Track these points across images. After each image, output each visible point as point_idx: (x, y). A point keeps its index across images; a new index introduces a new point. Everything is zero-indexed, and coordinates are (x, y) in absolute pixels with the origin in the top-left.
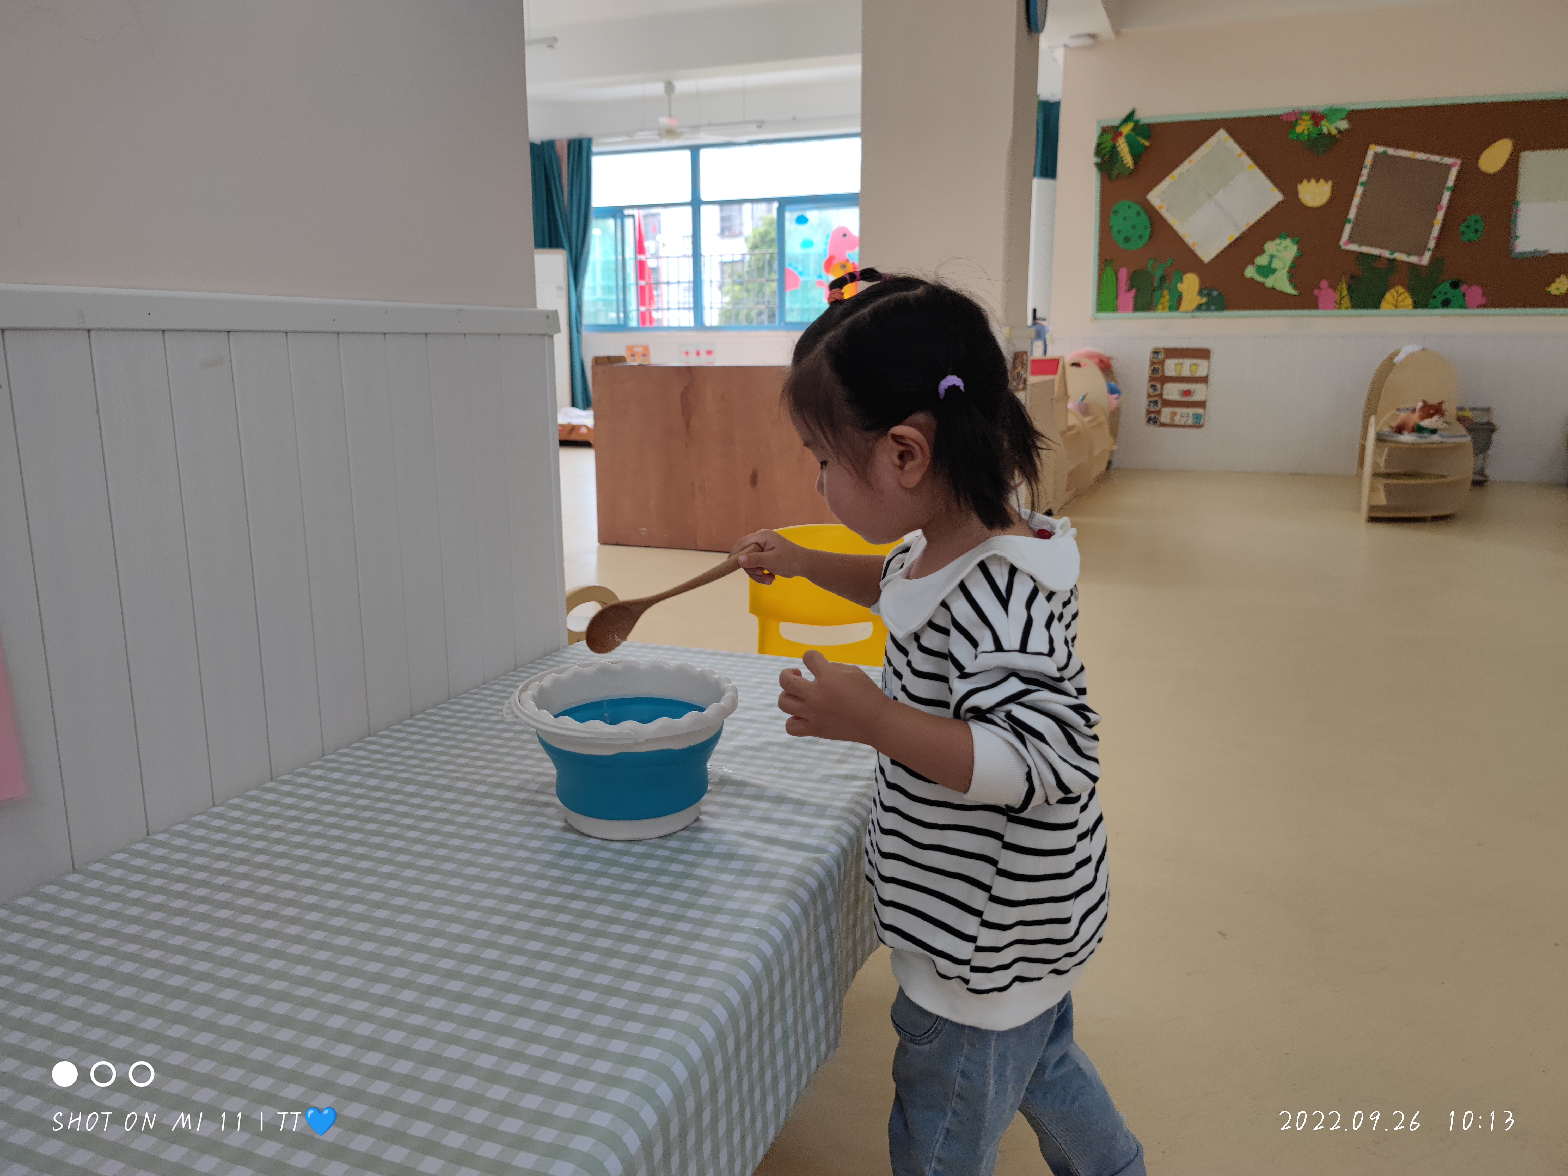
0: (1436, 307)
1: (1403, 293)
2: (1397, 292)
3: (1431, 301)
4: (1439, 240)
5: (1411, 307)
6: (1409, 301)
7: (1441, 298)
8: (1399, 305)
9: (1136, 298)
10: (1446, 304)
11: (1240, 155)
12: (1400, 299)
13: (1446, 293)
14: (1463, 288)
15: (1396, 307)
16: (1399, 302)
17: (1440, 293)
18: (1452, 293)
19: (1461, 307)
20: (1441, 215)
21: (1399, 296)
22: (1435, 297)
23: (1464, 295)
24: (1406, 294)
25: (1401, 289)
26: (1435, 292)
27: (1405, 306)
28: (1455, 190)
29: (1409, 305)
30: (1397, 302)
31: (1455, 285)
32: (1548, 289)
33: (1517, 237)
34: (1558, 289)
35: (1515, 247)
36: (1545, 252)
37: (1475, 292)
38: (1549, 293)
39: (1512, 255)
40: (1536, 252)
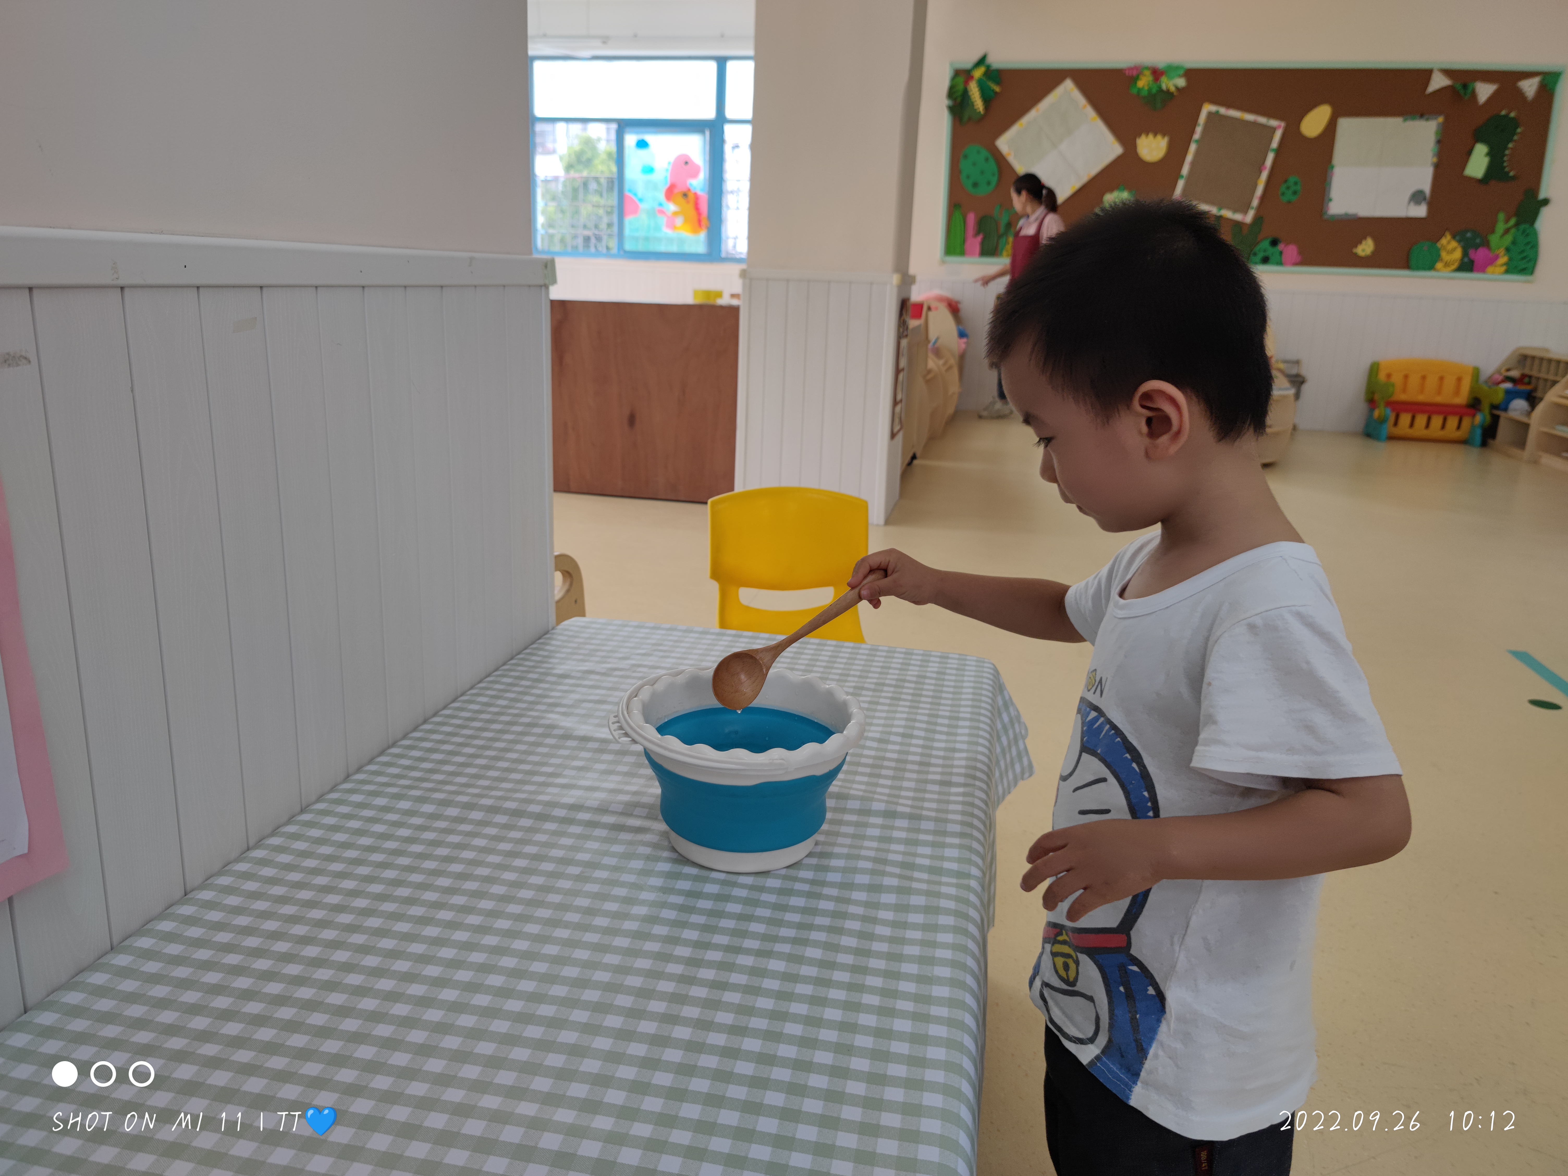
4: (1263, 198)
7: (1261, 255)
9: (982, 243)
10: (1265, 260)
11: (1085, 107)
13: (1265, 251)
14: (1280, 247)
17: (1260, 250)
18: (1271, 251)
19: (1278, 264)
20: (1264, 175)
22: (1255, 254)
23: (1281, 253)
26: (1257, 249)
28: (1278, 152)
31: (1274, 243)
32: (1355, 251)
33: (1330, 200)
34: (1363, 250)
35: (1328, 209)
36: (1355, 215)
37: (1291, 251)
38: (1356, 255)
39: (1325, 217)
40: (1346, 215)
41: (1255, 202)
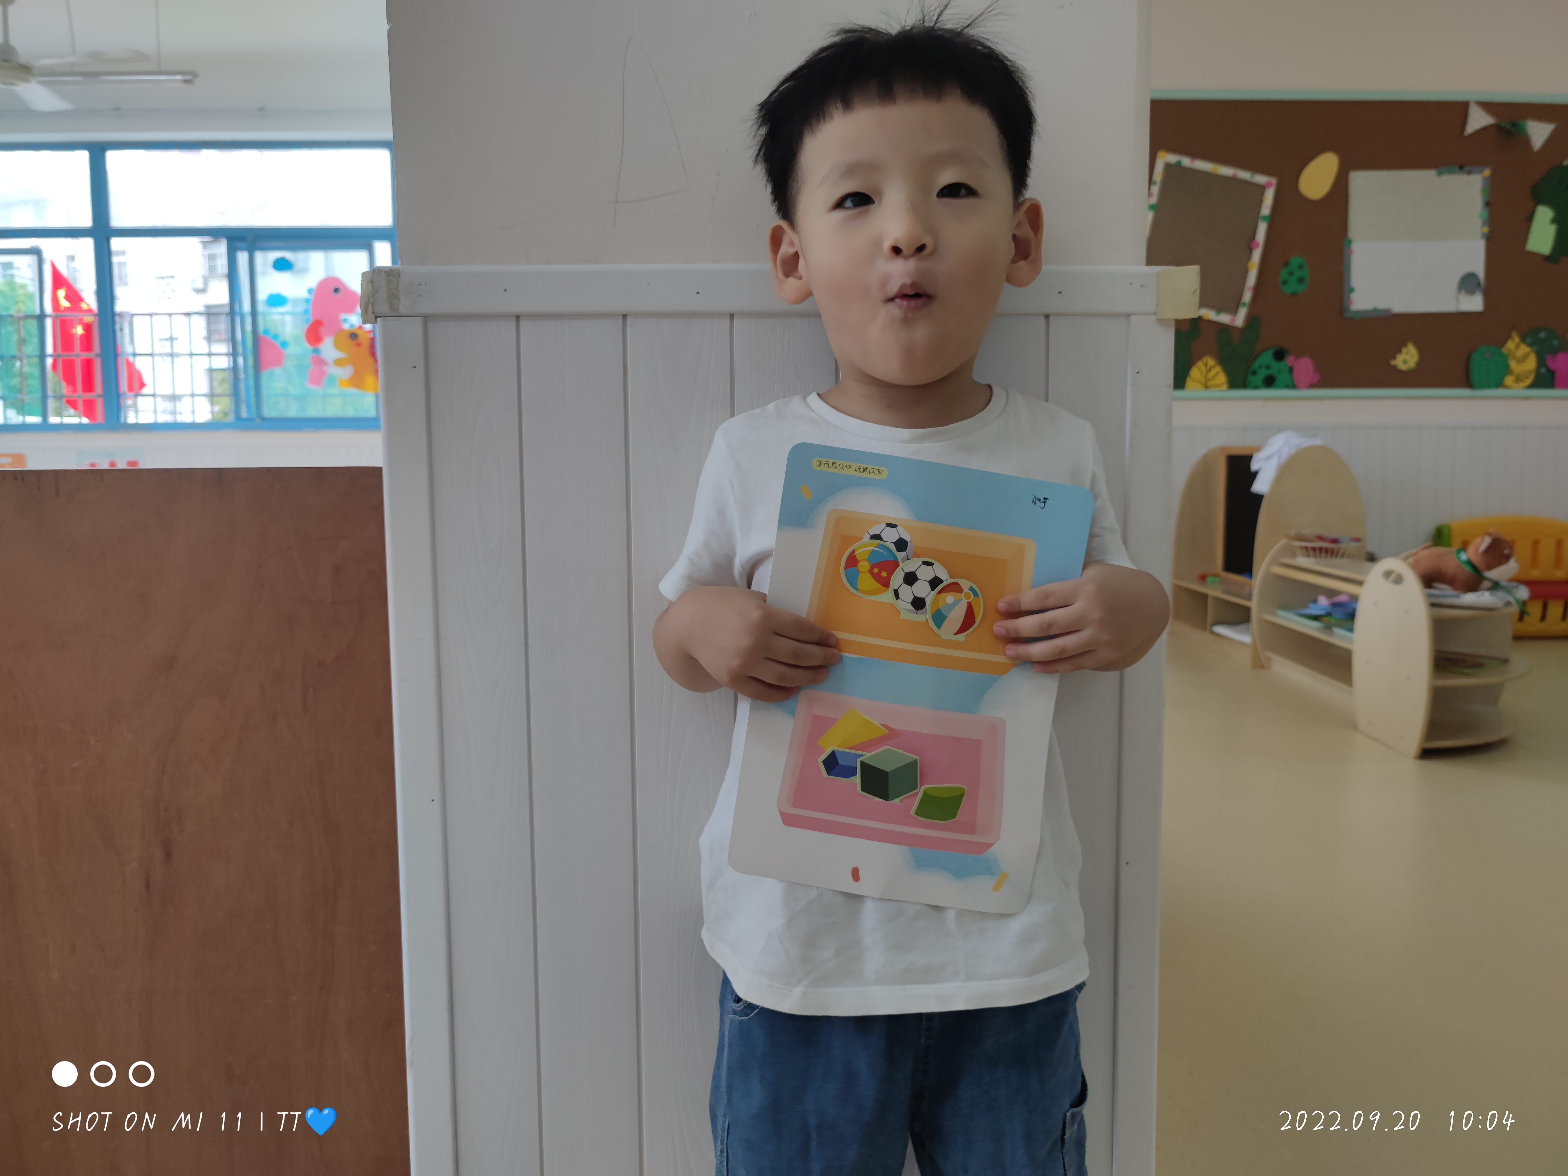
0: (1256, 387)
1: (1214, 367)
2: (1206, 365)
3: (1251, 378)
4: (1257, 289)
5: (1225, 386)
6: (1222, 378)
7: (1263, 374)
8: (1210, 383)
10: (1270, 382)
12: (1211, 375)
13: (1268, 367)
14: (1289, 360)
15: (1206, 387)
16: (1209, 380)
17: (1260, 367)
18: (1277, 367)
19: (1288, 386)
20: (1257, 255)
21: (1209, 370)
22: (1254, 373)
23: (1291, 370)
24: (1218, 369)
25: (1211, 362)
26: (1256, 365)
27: (1218, 386)
28: (1273, 220)
29: (1223, 384)
30: (1205, 378)
31: (1280, 355)
32: (1393, 363)
33: (1352, 290)
34: (1405, 362)
35: (1350, 303)
36: (1388, 311)
37: (1304, 366)
38: (1395, 368)
39: (1347, 314)
40: (1375, 310)
41: (1247, 296)
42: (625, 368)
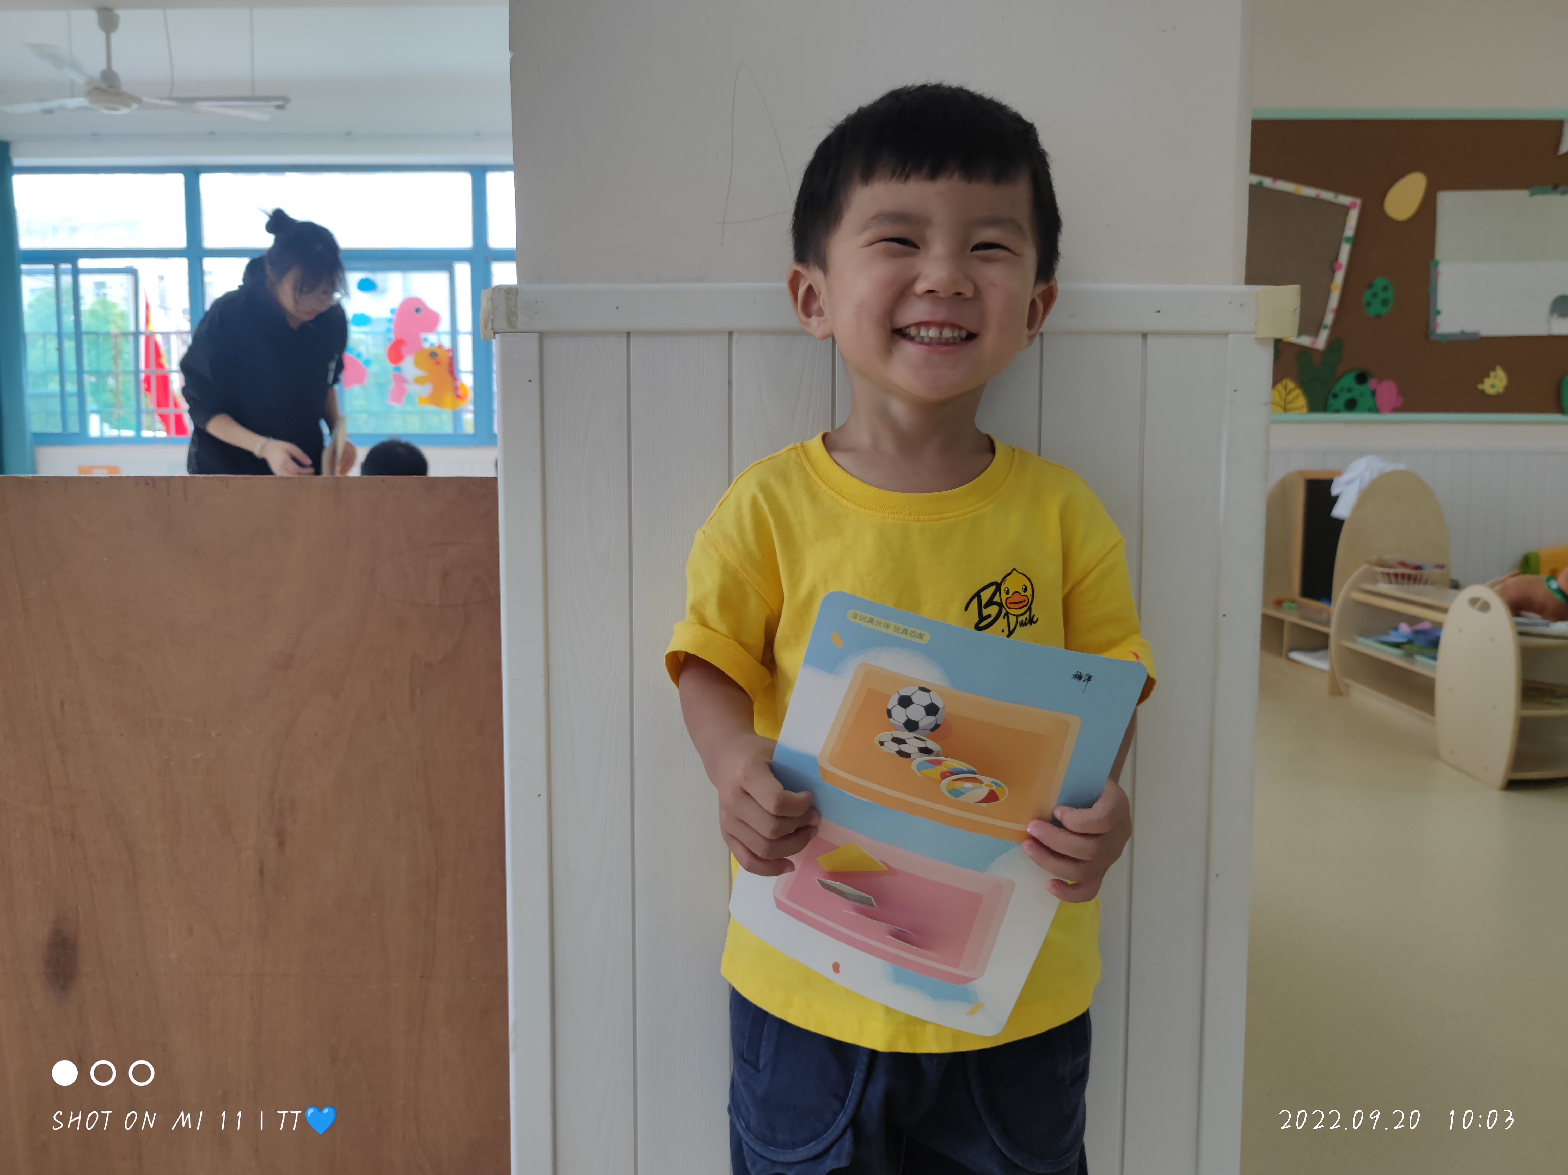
0: (1337, 411)
1: (1293, 390)
2: (1285, 388)
3: (1332, 401)
4: (1340, 312)
5: (1305, 410)
6: (1302, 401)
7: (1345, 397)
8: (1289, 406)
10: (1351, 405)
12: (1290, 398)
13: (1349, 390)
14: (1372, 383)
15: (1285, 410)
16: (1289, 403)
17: (1341, 390)
18: (1359, 391)
19: (1370, 410)
20: (1339, 277)
21: (1289, 393)
22: (1335, 396)
23: (1374, 393)
24: (1298, 392)
25: (1291, 385)
26: (1337, 389)
27: (1298, 409)
28: (1356, 242)
29: (1303, 406)
30: (1286, 403)
31: (1362, 379)
32: (1480, 387)
33: (1438, 313)
34: (1493, 386)
35: (1436, 325)
36: (1476, 334)
37: (1388, 390)
38: (1482, 392)
39: (1433, 338)
40: (1463, 333)
41: (1329, 319)
42: (730, 383)
